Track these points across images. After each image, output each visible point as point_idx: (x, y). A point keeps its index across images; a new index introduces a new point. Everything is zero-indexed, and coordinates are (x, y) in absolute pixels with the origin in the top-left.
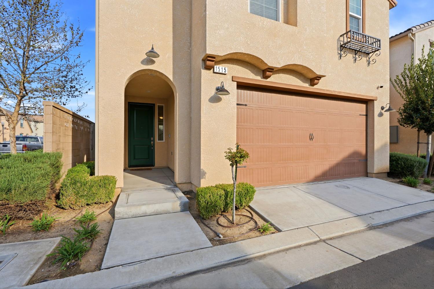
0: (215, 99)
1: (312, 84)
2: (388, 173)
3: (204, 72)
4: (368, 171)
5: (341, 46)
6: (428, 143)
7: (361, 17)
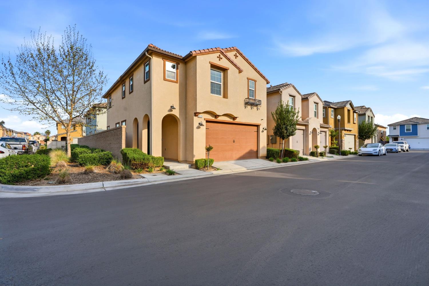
0: (198, 128)
1: (234, 120)
2: (266, 157)
3: (195, 118)
4: (258, 156)
5: (246, 103)
6: (283, 144)
7: (254, 90)
